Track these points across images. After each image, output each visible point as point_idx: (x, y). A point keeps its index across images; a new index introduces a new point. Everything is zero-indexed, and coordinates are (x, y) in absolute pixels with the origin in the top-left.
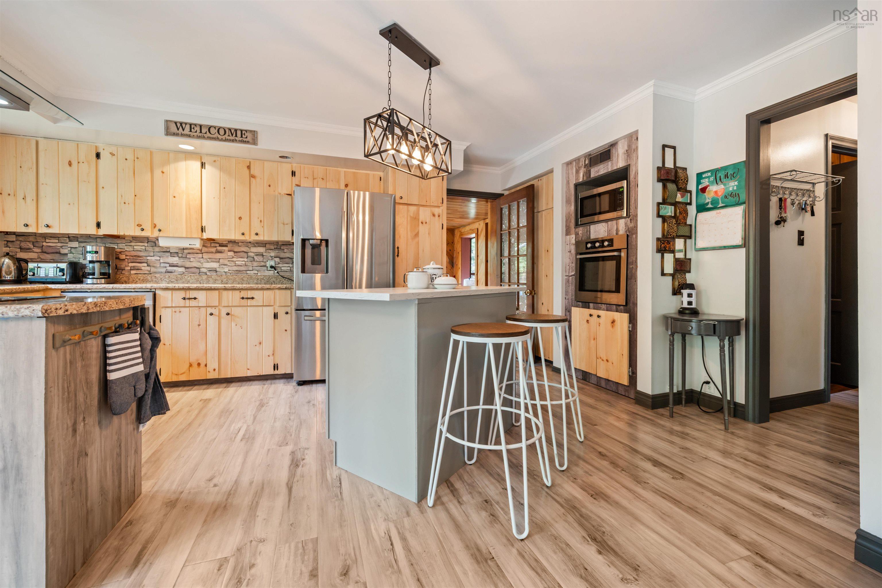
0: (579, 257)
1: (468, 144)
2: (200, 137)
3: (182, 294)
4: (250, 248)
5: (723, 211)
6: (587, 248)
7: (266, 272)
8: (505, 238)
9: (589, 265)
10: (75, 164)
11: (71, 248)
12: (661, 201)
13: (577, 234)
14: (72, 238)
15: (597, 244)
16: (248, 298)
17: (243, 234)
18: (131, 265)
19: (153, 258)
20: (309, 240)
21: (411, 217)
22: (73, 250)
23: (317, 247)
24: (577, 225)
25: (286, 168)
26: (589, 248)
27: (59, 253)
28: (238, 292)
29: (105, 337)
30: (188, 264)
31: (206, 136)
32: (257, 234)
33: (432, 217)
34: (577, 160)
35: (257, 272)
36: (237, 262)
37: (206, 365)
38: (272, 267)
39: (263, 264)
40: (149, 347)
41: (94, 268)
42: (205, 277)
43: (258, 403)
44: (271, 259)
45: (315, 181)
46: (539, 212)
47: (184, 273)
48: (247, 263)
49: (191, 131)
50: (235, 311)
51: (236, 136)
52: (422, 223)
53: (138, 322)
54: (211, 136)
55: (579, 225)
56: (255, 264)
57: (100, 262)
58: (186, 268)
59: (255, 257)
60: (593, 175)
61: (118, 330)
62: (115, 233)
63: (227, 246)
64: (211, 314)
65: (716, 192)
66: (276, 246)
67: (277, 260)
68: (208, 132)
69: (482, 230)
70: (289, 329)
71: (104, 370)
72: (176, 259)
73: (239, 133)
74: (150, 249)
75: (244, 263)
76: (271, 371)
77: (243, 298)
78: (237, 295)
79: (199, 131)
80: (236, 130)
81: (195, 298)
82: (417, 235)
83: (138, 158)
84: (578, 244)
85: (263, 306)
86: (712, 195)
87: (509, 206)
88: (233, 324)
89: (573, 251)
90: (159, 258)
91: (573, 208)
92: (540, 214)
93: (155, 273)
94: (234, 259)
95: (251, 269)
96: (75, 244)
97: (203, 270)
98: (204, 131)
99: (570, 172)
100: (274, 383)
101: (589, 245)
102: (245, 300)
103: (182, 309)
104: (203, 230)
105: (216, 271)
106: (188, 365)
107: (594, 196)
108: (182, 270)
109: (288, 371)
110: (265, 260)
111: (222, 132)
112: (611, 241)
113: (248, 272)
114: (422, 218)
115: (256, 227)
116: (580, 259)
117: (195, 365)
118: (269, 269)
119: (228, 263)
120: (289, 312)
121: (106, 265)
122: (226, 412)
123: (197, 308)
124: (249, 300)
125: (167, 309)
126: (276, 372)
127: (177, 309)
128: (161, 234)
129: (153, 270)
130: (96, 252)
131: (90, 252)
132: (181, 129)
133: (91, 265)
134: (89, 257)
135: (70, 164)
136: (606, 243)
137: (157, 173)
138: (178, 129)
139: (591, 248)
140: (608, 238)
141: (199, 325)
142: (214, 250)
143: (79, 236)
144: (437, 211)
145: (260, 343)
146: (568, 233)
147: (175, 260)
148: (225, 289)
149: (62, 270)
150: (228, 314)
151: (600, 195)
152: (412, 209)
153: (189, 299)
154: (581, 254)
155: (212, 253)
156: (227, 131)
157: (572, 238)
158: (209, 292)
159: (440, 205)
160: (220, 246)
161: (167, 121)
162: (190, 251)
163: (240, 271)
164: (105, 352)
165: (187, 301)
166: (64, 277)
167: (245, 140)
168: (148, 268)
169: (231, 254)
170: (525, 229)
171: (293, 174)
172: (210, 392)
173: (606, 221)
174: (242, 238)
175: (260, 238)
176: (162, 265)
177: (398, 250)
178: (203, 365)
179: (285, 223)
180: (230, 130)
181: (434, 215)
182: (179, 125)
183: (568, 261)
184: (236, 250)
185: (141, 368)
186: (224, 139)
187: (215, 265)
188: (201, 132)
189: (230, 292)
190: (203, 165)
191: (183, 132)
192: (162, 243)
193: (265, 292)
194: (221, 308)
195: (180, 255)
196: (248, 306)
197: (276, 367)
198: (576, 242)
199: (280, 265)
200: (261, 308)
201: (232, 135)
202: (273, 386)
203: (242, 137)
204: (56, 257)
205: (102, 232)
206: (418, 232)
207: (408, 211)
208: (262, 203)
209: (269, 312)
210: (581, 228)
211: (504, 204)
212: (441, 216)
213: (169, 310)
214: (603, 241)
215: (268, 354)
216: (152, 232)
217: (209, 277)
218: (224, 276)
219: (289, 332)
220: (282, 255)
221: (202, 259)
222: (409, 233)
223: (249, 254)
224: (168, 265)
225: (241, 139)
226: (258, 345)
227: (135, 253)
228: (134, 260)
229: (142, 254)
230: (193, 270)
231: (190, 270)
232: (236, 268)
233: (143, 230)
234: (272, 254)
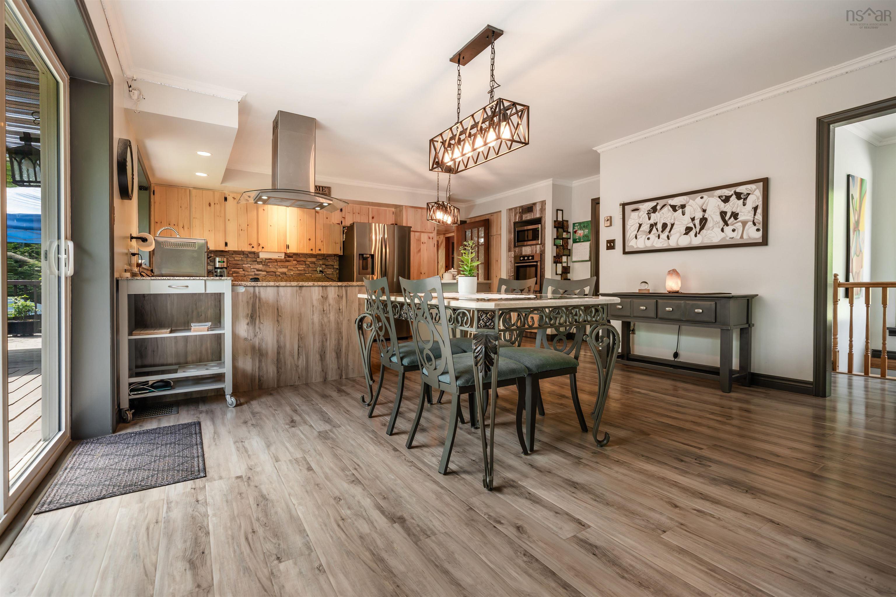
0: (516, 265)
4: (307, 258)
5: (583, 243)
6: (520, 260)
7: (317, 274)
9: (522, 270)
10: (212, 204)
12: (556, 238)
13: (515, 252)
15: (526, 258)
17: (312, 250)
18: (233, 270)
19: (247, 265)
20: (363, 254)
21: (416, 239)
23: (366, 259)
24: (515, 246)
26: (522, 260)
30: (268, 269)
32: (320, 250)
34: (516, 208)
35: (312, 275)
36: (299, 268)
38: (321, 271)
39: (315, 269)
44: (320, 266)
45: (354, 215)
47: (266, 275)
48: (306, 268)
51: (320, 191)
52: (422, 243)
56: (310, 269)
58: (267, 272)
59: (310, 265)
60: (524, 219)
62: (235, 250)
63: (292, 257)
65: (580, 234)
66: (323, 257)
67: (324, 266)
72: (261, 266)
73: (321, 188)
74: (245, 259)
75: (303, 268)
80: (319, 187)
82: (419, 251)
84: (515, 257)
86: (579, 235)
87: (472, 231)
89: (513, 262)
90: (250, 266)
91: (513, 236)
92: (492, 237)
93: (248, 275)
94: (297, 266)
95: (307, 272)
97: (277, 273)
99: (511, 214)
101: (522, 258)
104: (287, 247)
105: (286, 274)
107: (525, 230)
108: (264, 273)
110: (316, 267)
112: (533, 257)
113: (306, 275)
114: (423, 240)
115: (319, 245)
116: (517, 266)
118: (319, 272)
119: (293, 269)
128: (263, 250)
129: (246, 273)
131: (220, 262)
133: (219, 270)
134: (218, 265)
135: (210, 205)
136: (530, 258)
137: (260, 210)
139: (523, 260)
140: (532, 255)
142: (284, 260)
144: (431, 235)
146: (510, 250)
147: (260, 267)
151: (528, 230)
154: (517, 263)
155: (287, 262)
157: (512, 254)
159: (433, 231)
162: (270, 261)
163: (300, 274)
167: (324, 193)
168: (244, 272)
169: (295, 262)
170: (483, 247)
171: (341, 210)
173: (531, 245)
174: (311, 252)
176: (252, 270)
179: (336, 242)
181: (429, 238)
183: (510, 267)
184: (298, 260)
187: (285, 270)
192: (262, 256)
195: (263, 263)
198: (514, 256)
199: (326, 270)
203: (323, 191)
205: (228, 249)
207: (417, 236)
208: (322, 229)
210: (517, 248)
211: (468, 229)
212: (433, 239)
214: (529, 256)
216: (258, 249)
220: (327, 263)
221: (277, 266)
222: (416, 250)
223: (307, 262)
224: (255, 270)
227: (235, 262)
228: (235, 267)
229: (240, 263)
230: (271, 273)
231: (270, 273)
232: (298, 272)
233: (253, 247)
234: (321, 263)
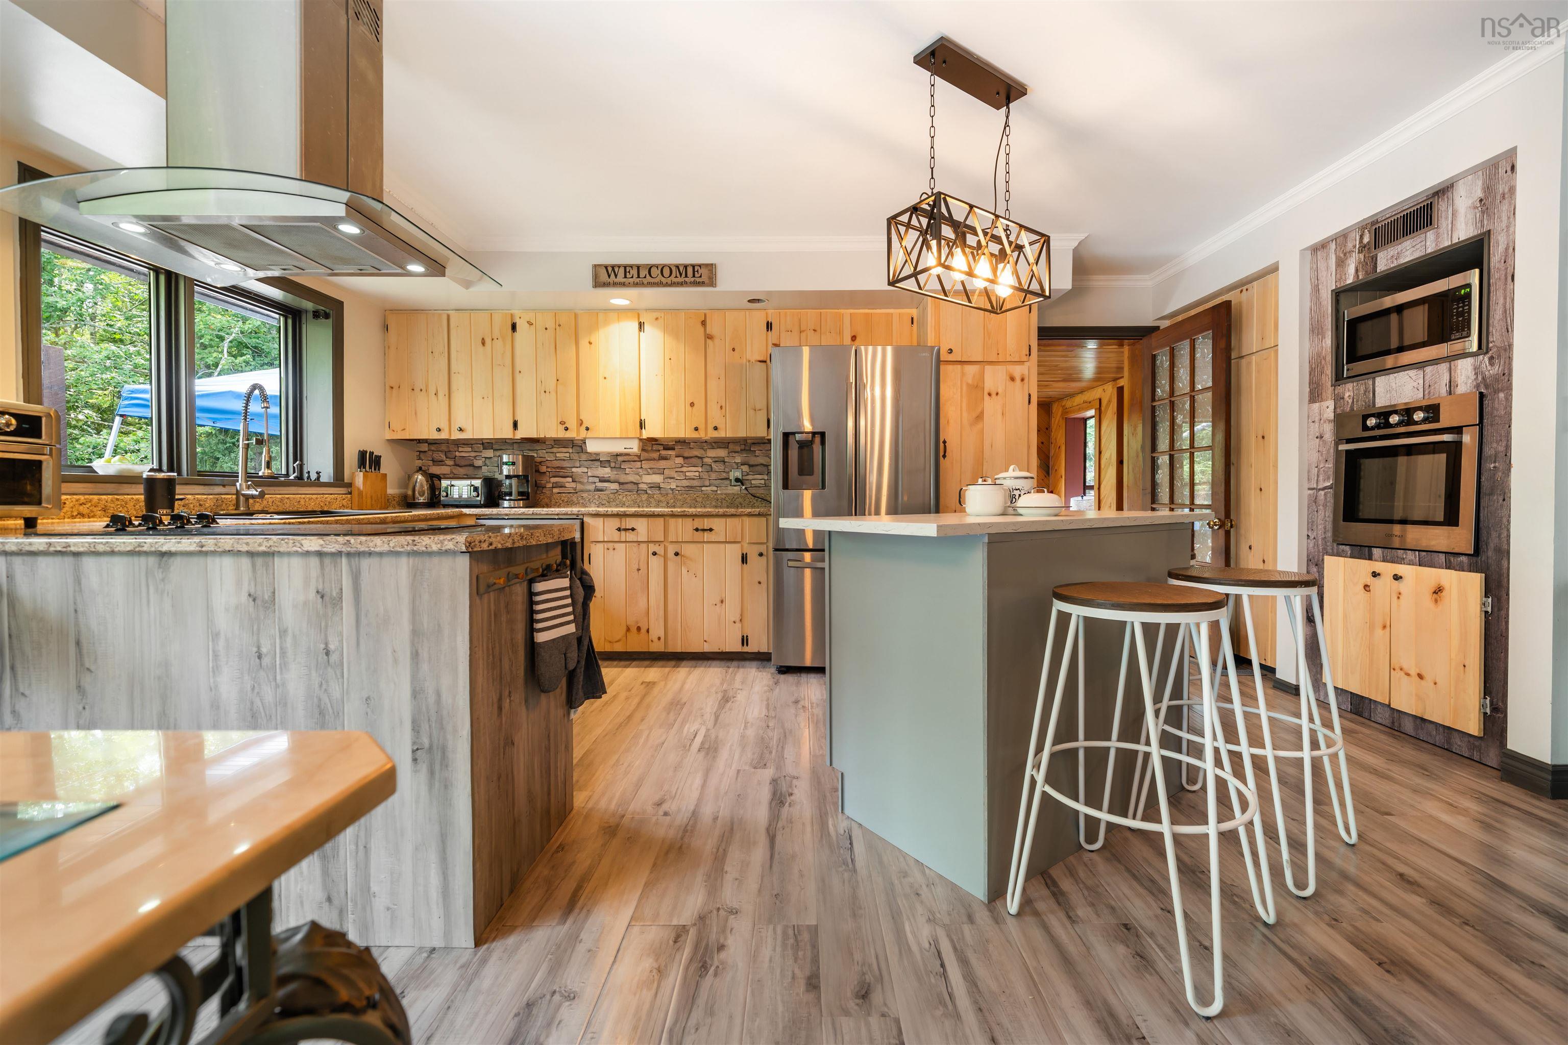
0: (1343, 447)
1: (1082, 236)
2: (637, 284)
3: (615, 523)
4: (705, 450)
6: (1365, 428)
7: (730, 488)
8: (1163, 416)
9: (1370, 466)
10: (488, 341)
11: (486, 458)
13: (1338, 399)
14: (487, 444)
15: (1394, 419)
16: (704, 530)
17: (696, 429)
18: (553, 480)
19: (579, 470)
20: (794, 434)
21: (968, 384)
22: (488, 462)
23: (807, 446)
24: (1339, 378)
25: (758, 319)
26: (1373, 428)
27: (472, 465)
28: (690, 520)
29: (531, 582)
30: (623, 478)
31: (645, 281)
32: (716, 428)
33: (1010, 383)
34: (1341, 238)
35: (715, 489)
36: (687, 474)
37: (648, 631)
38: (737, 480)
39: (724, 475)
40: (581, 600)
41: (511, 485)
42: (645, 497)
43: (720, 696)
44: (736, 467)
45: (803, 335)
46: (1242, 357)
47: (617, 491)
48: (701, 474)
49: (625, 277)
50: (687, 550)
51: (686, 276)
52: (990, 394)
53: (568, 562)
54: (652, 280)
55: (1343, 379)
56: (713, 476)
57: (517, 476)
58: (621, 484)
59: (714, 465)
60: (1383, 266)
61: (547, 573)
62: (535, 436)
63: (673, 449)
64: (654, 554)
66: (743, 447)
67: (745, 468)
68: (648, 275)
69: (1110, 401)
70: (763, 579)
71: (531, 631)
72: (608, 470)
73: (690, 270)
74: (575, 456)
75: (697, 474)
76: (736, 647)
77: (697, 530)
78: (689, 524)
79: (636, 275)
80: (686, 267)
81: (633, 529)
82: (980, 417)
83: (560, 325)
84: (1340, 420)
85: (726, 542)
87: (1172, 351)
88: (684, 571)
89: (1329, 436)
90: (586, 470)
91: (1328, 342)
92: (1244, 362)
93: (582, 491)
94: (684, 469)
95: (707, 483)
96: (489, 453)
97: (642, 486)
98: (642, 274)
99: (1322, 265)
100: (743, 667)
101: (1372, 422)
102: (700, 533)
103: (617, 545)
104: (642, 425)
105: (660, 488)
106: (625, 628)
107: (1387, 312)
108: (615, 486)
109: (764, 649)
110: (727, 470)
111: (666, 272)
112: (1433, 411)
113: (703, 488)
114: (989, 385)
115: (715, 416)
116: (1347, 452)
117: (634, 630)
118: (733, 483)
119: (675, 475)
120: (765, 553)
121: (524, 481)
122: (676, 705)
123: (635, 544)
124: (706, 533)
125: (598, 545)
126: (746, 649)
127: (610, 545)
128: (590, 434)
129: (579, 487)
130: (513, 464)
131: (506, 464)
132: (613, 275)
133: (508, 482)
134: (506, 470)
135: (483, 343)
136: (1419, 416)
137: (584, 343)
138: (609, 276)
139: (1378, 426)
140: (1425, 403)
141: (639, 570)
142: (656, 455)
143: (493, 441)
144: (1018, 371)
145: (722, 602)
146: (1315, 395)
147: (606, 472)
148: (673, 515)
149: (476, 489)
150: (677, 554)
151: (1400, 309)
152: (971, 370)
153: (626, 530)
154: (1349, 441)
155: (654, 459)
156: (674, 269)
157: (1328, 408)
158: (651, 520)
159: (1025, 358)
160: (665, 449)
161: (595, 267)
162: (626, 458)
163: (692, 487)
164: (531, 603)
165: (623, 533)
166: (479, 499)
167: (698, 280)
168: (573, 485)
169: (680, 460)
170: (1210, 394)
171: (769, 326)
172: (653, 673)
173: (1420, 365)
174: (695, 435)
175: (721, 434)
176: (591, 479)
177: (945, 447)
178: (643, 630)
179: (757, 408)
180: (677, 267)
181: (1012, 379)
182: (610, 269)
183: (1315, 457)
184: (686, 455)
185: (571, 628)
186: (669, 282)
187: (657, 479)
188: (639, 277)
189: (680, 520)
190: (641, 326)
191: (616, 280)
192: (592, 447)
193: (729, 520)
194: (667, 544)
195: (613, 465)
196: (704, 542)
197: (745, 641)
198: (1337, 416)
199: (750, 477)
200: (722, 546)
201: (681, 275)
202: (741, 670)
203: (694, 276)
204: (470, 471)
205: (520, 434)
206: (982, 413)
207: (963, 374)
208: (723, 378)
209: (734, 552)
210: (1350, 386)
211: (1162, 346)
212: (1026, 380)
213: (600, 546)
214: (1408, 412)
215: (733, 619)
216: (578, 432)
217: (650, 497)
218: (671, 496)
219: (764, 585)
220: (753, 460)
221: (640, 470)
222: (965, 414)
223: (706, 460)
224: (597, 480)
225: (693, 279)
226: (719, 604)
227: (557, 464)
228: (557, 474)
229: (565, 464)
230: (630, 486)
231: (626, 486)
232: (686, 483)
233: (567, 429)
234: (738, 460)
